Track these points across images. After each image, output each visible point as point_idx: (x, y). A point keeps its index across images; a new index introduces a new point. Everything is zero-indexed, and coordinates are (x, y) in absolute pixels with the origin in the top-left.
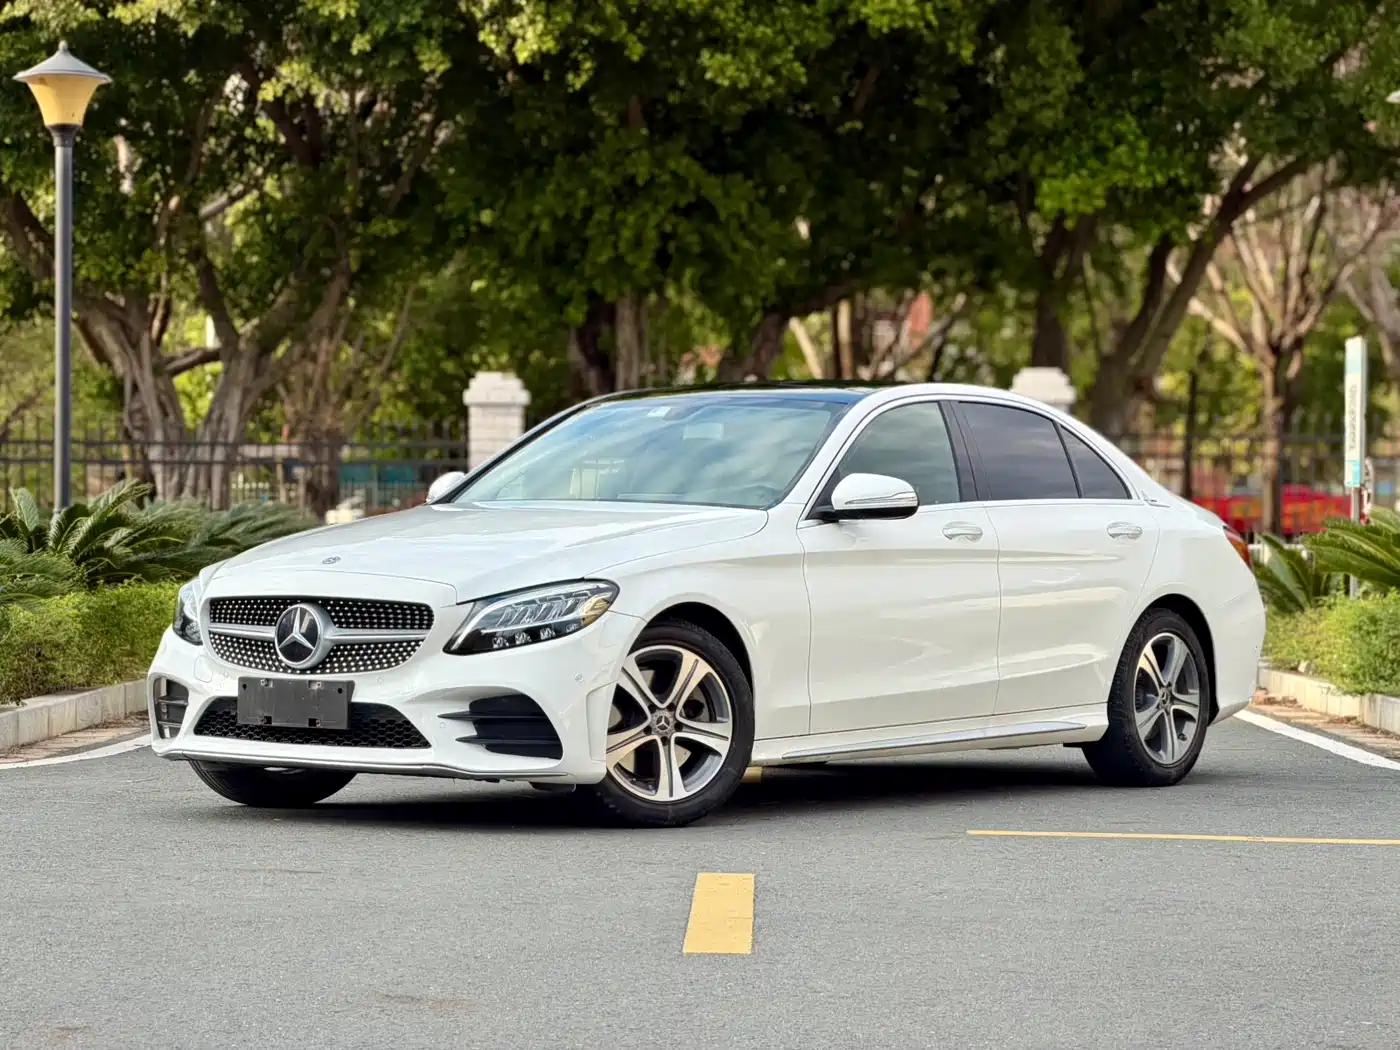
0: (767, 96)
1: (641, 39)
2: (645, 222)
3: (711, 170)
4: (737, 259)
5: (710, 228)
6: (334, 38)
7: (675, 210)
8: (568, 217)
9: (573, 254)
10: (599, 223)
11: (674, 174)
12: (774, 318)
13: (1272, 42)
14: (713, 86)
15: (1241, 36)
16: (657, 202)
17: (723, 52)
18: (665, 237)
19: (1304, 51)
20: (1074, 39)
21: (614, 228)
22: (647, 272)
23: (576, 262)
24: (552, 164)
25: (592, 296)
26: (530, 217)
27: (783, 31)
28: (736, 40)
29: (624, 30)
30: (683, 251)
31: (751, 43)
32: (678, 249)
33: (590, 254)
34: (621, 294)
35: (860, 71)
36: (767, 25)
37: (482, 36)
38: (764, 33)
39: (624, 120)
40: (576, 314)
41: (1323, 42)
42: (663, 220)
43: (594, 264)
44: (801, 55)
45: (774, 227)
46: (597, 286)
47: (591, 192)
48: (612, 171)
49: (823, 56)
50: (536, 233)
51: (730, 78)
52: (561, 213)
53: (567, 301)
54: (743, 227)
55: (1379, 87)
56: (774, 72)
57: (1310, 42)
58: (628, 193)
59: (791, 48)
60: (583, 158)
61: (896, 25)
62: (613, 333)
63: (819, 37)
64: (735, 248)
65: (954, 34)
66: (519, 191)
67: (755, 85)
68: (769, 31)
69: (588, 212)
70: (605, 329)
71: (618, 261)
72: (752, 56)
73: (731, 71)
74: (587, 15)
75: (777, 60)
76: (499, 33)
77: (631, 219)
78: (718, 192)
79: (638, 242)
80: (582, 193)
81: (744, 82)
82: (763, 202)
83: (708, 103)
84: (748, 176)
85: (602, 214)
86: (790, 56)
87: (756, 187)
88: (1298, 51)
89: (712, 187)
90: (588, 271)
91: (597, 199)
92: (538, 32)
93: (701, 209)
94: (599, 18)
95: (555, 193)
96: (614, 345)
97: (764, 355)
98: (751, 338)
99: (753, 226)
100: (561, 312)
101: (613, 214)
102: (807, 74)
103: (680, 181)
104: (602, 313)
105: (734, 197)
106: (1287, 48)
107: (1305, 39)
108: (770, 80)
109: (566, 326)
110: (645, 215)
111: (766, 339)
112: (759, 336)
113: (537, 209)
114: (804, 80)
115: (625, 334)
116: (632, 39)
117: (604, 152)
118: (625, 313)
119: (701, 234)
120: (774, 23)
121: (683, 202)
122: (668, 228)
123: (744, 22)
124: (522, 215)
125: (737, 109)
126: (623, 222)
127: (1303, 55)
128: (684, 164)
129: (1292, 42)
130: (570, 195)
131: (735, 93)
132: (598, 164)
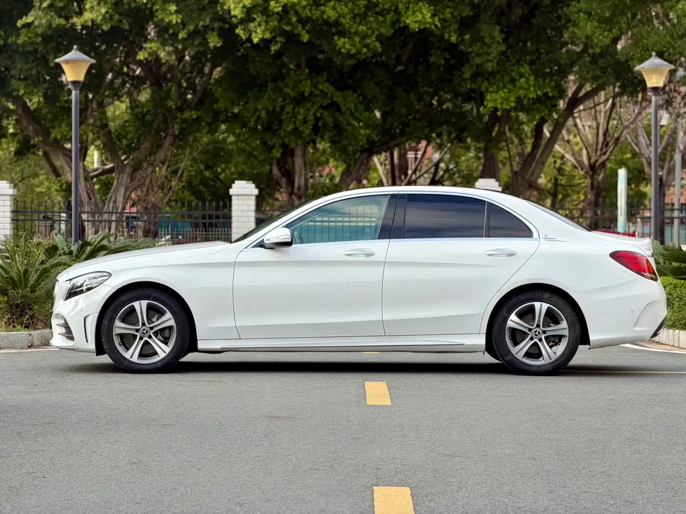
0: (364, 57)
1: (308, 32)
2: (307, 113)
3: (338, 88)
4: (349, 128)
5: (337, 114)
6: (171, 31)
7: (322, 107)
8: (274, 110)
9: (275, 127)
10: (288, 113)
11: (322, 91)
12: (366, 155)
13: (589, 33)
14: (339, 52)
15: (576, 30)
16: (314, 104)
17: (344, 38)
18: (317, 119)
19: (604, 37)
20: (501, 31)
21: (294, 115)
22: (309, 135)
23: (277, 130)
24: (266, 86)
25: (284, 146)
26: (256, 110)
27: (371, 28)
28: (350, 32)
29: (300, 28)
30: (325, 125)
31: (356, 33)
32: (323, 124)
33: (283, 126)
34: (297, 144)
35: (405, 44)
36: (363, 25)
37: (237, 31)
38: (362, 29)
39: (298, 66)
40: (277, 153)
41: (612, 32)
42: (317, 111)
43: (285, 131)
44: (379, 39)
45: (366, 114)
46: (286, 140)
47: (284, 99)
48: (293, 89)
49: (388, 38)
50: (259, 117)
51: (347, 49)
52: (271, 108)
53: (272, 147)
54: (352, 114)
55: (637, 53)
56: (367, 46)
57: (606, 33)
58: (300, 100)
59: (374, 36)
60: (280, 83)
61: (422, 27)
62: (293, 162)
63: (386, 31)
64: (349, 124)
65: (447, 30)
66: (251, 100)
67: (359, 52)
68: (364, 28)
69: (283, 108)
70: (289, 160)
71: (296, 129)
72: (357, 39)
73: (347, 46)
74: (285, 21)
75: (368, 41)
76: (244, 30)
77: (302, 111)
78: (341, 99)
79: (305, 122)
80: (280, 99)
81: (353, 51)
82: (360, 103)
83: (337, 60)
84: (355, 92)
85: (288, 109)
86: (374, 39)
87: (358, 97)
88: (601, 37)
89: (338, 97)
90: (282, 134)
91: (286, 102)
92: (262, 29)
93: (334, 107)
94: (289, 23)
95: (268, 99)
96: (293, 167)
97: (361, 172)
98: (355, 164)
99: (357, 114)
100: (270, 152)
101: (294, 109)
102: (381, 47)
103: (324, 94)
104: (288, 153)
105: (348, 101)
106: (596, 35)
107: (604, 31)
108: (365, 50)
109: (272, 158)
110: (308, 109)
111: (362, 164)
112: (359, 163)
113: (260, 107)
114: (380, 50)
115: (298, 161)
116: (304, 33)
117: (290, 81)
118: (298, 152)
119: (333, 117)
120: (367, 24)
121: (325, 104)
122: (318, 115)
123: (354, 24)
124: (253, 109)
125: (350, 62)
126: (299, 113)
127: (602, 39)
128: (326, 87)
129: (598, 33)
130: (275, 100)
131: (349, 56)
132: (287, 86)
